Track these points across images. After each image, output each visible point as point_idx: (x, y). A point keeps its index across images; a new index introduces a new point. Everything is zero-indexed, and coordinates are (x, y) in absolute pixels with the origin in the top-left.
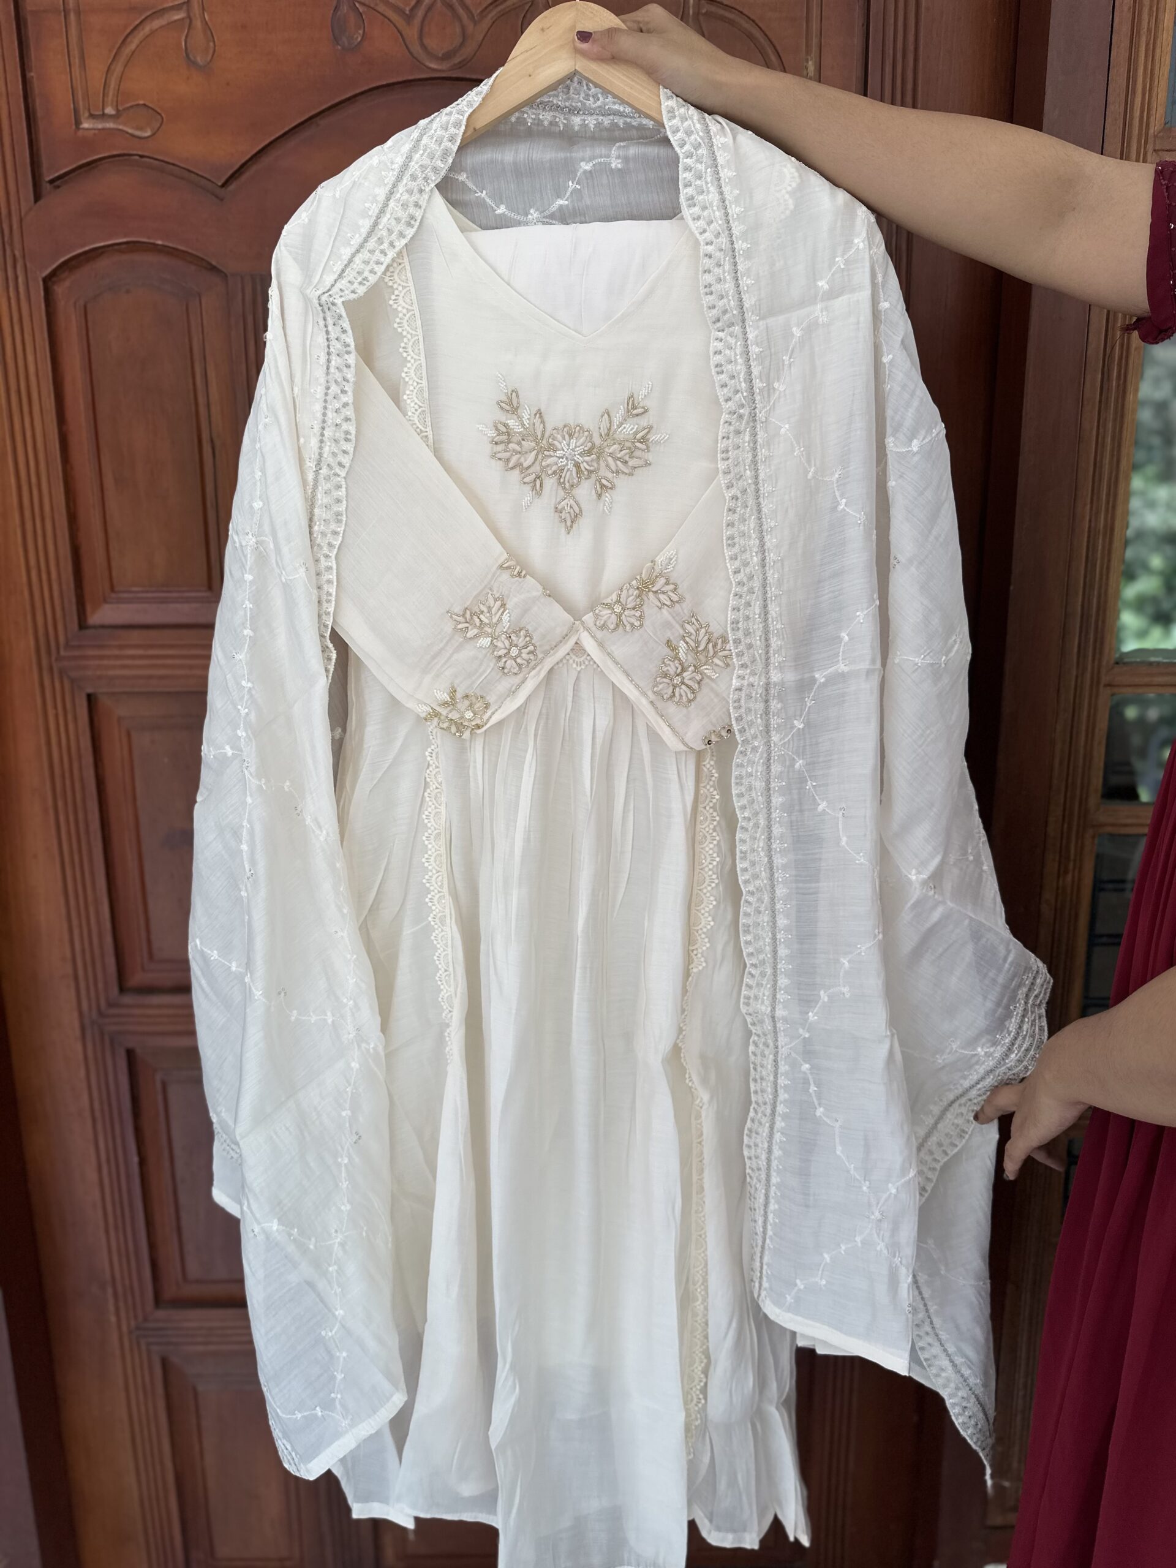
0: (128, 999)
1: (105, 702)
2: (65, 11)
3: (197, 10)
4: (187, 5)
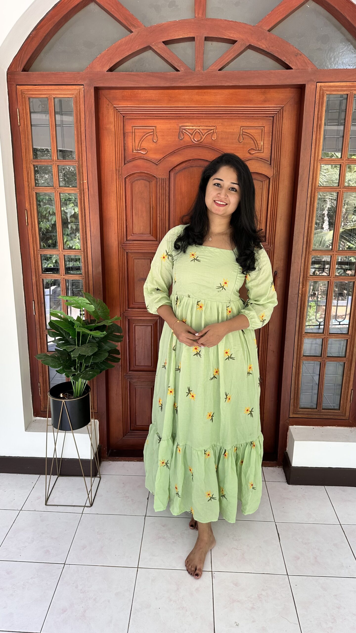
0: (129, 310)
1: (129, 254)
2: (132, 132)
3: (155, 132)
4: (153, 132)
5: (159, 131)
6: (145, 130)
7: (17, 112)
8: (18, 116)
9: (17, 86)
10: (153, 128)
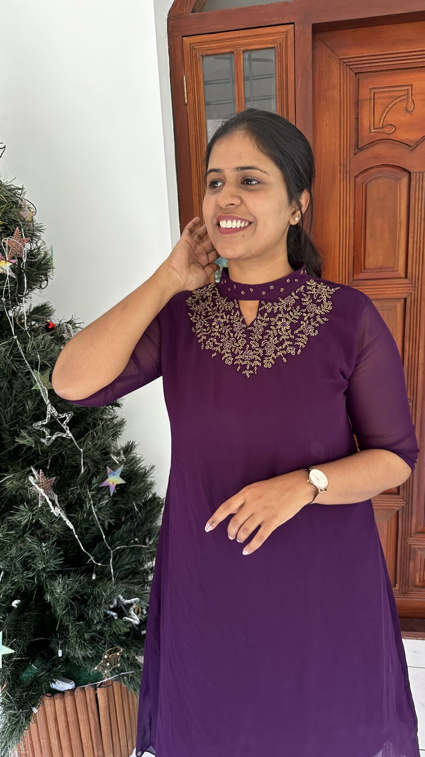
2: (370, 99)
3: (410, 95)
4: (408, 94)
5: (417, 92)
6: (392, 94)
7: (183, 82)
8: (185, 88)
9: (184, 38)
10: (407, 88)
